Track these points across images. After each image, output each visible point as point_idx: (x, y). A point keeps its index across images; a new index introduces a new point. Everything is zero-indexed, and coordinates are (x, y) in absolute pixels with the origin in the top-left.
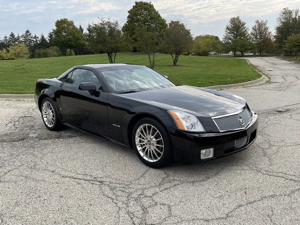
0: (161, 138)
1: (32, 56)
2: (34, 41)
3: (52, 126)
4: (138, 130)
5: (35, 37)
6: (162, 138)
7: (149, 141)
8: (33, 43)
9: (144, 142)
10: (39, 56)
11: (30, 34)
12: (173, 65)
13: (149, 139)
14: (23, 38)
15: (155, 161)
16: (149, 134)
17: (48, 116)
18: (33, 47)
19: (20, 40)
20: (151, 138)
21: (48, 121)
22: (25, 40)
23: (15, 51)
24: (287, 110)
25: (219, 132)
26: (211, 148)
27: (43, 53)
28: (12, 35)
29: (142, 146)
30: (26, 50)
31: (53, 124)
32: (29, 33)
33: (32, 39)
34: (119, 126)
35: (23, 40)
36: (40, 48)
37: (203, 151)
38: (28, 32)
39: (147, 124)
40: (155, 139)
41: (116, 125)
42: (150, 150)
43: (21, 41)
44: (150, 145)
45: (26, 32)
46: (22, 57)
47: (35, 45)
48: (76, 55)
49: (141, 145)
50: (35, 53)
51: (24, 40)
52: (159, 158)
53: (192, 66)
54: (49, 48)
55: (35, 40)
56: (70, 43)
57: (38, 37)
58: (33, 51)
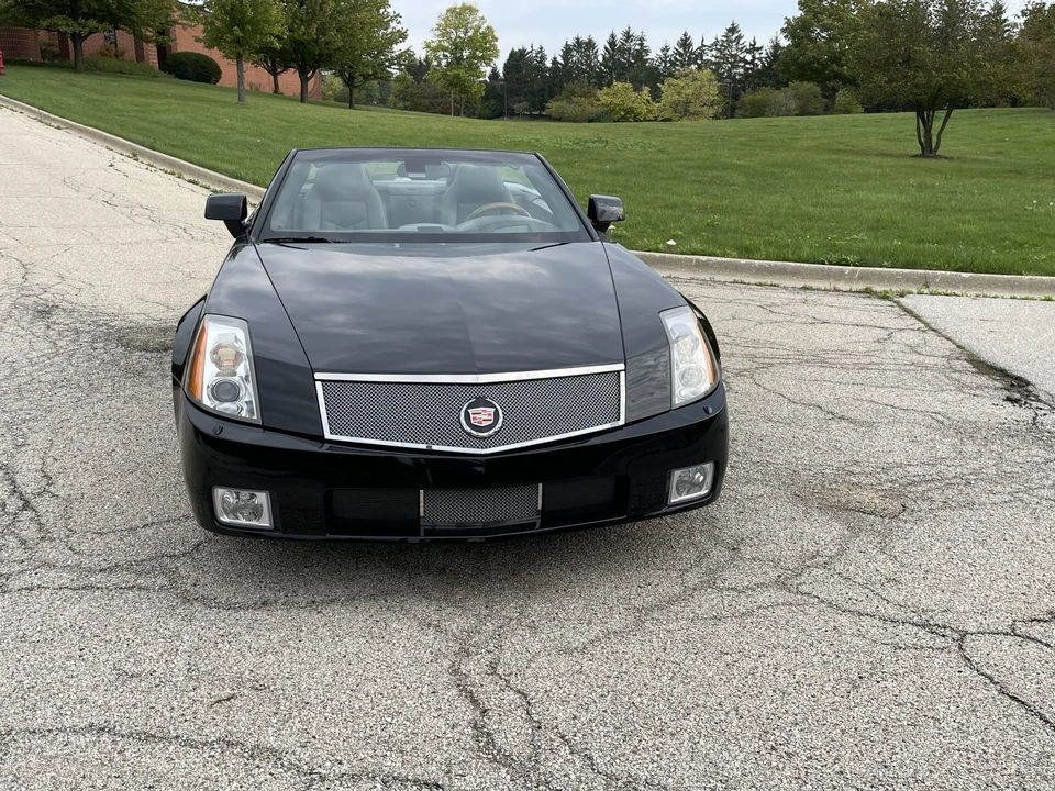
1: (730, 112)
2: (747, 62)
5: (753, 49)
8: (743, 67)
10: (758, 111)
11: (739, 38)
14: (714, 52)
18: (740, 81)
19: (705, 58)
22: (721, 58)
23: (679, 93)
28: (685, 43)
30: (713, 90)
32: (736, 35)
33: (742, 56)
35: (713, 59)
36: (759, 85)
38: (733, 30)
43: (708, 61)
45: (729, 30)
46: (696, 114)
47: (746, 76)
50: (738, 103)
51: (716, 57)
54: (787, 86)
55: (749, 58)
56: (833, 71)
57: (761, 48)
58: (736, 97)
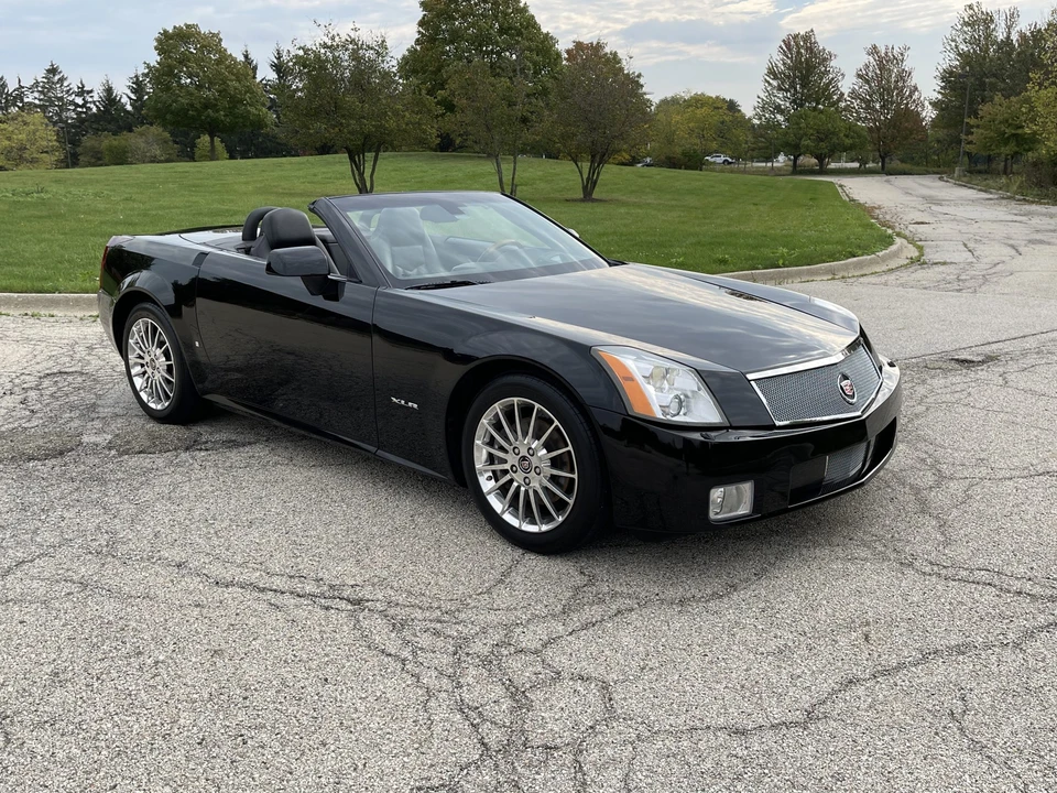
0: (567, 446)
1: (72, 161)
2: (77, 105)
3: (167, 404)
4: (484, 421)
5: (82, 92)
6: (570, 448)
7: (524, 458)
8: (74, 110)
9: (506, 462)
10: (98, 160)
11: (62, 80)
12: (582, 200)
13: (524, 452)
14: (36, 95)
15: (545, 528)
16: (525, 434)
17: (149, 371)
18: (72, 126)
19: (26, 100)
20: (530, 448)
21: (151, 387)
22: (46, 101)
23: (9, 139)
24: (990, 359)
25: (773, 427)
26: (744, 480)
27: (110, 149)
29: (496, 476)
30: (48, 136)
31: (167, 397)
32: (57, 78)
33: (70, 98)
34: (415, 406)
35: (37, 102)
36: (98, 130)
37: (717, 494)
38: (53, 71)
39: (516, 399)
40: (544, 451)
41: (403, 402)
42: (527, 491)
43: (30, 103)
44: (526, 471)
45: (48, 71)
46: (33, 161)
47: (80, 120)
48: (232, 157)
49: (494, 472)
50: (79, 150)
51: (40, 100)
52: (561, 519)
53: (649, 204)
54: (131, 131)
55: (79, 101)
56: (208, 116)
57: (91, 91)
58: (75, 143)
